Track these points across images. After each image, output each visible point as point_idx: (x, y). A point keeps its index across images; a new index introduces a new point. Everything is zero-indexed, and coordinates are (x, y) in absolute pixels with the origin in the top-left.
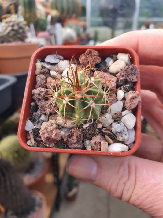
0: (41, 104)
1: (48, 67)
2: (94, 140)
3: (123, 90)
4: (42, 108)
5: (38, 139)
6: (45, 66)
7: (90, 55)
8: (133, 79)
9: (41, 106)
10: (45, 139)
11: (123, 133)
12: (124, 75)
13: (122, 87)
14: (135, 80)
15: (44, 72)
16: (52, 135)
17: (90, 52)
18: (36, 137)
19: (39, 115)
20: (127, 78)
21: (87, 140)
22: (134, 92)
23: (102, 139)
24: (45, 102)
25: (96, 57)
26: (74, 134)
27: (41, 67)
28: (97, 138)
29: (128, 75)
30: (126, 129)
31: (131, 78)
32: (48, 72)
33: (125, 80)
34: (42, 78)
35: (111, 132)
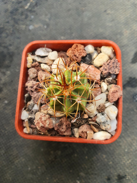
0: (34, 95)
1: (39, 60)
2: (81, 130)
3: (107, 83)
4: (35, 99)
5: (32, 126)
6: (35, 60)
7: (76, 49)
8: (115, 71)
9: (34, 97)
10: (39, 127)
11: (106, 123)
12: (107, 69)
13: (105, 80)
14: (117, 73)
15: (35, 66)
16: (46, 124)
17: (77, 46)
18: (31, 125)
19: (33, 105)
20: (110, 71)
21: (75, 128)
22: (116, 85)
23: (88, 129)
24: (37, 94)
25: (82, 51)
26: (63, 123)
27: (32, 61)
28: (83, 128)
29: (111, 69)
30: (109, 120)
31: (113, 71)
32: (38, 65)
33: (108, 73)
34: (33, 72)
35: (96, 122)
